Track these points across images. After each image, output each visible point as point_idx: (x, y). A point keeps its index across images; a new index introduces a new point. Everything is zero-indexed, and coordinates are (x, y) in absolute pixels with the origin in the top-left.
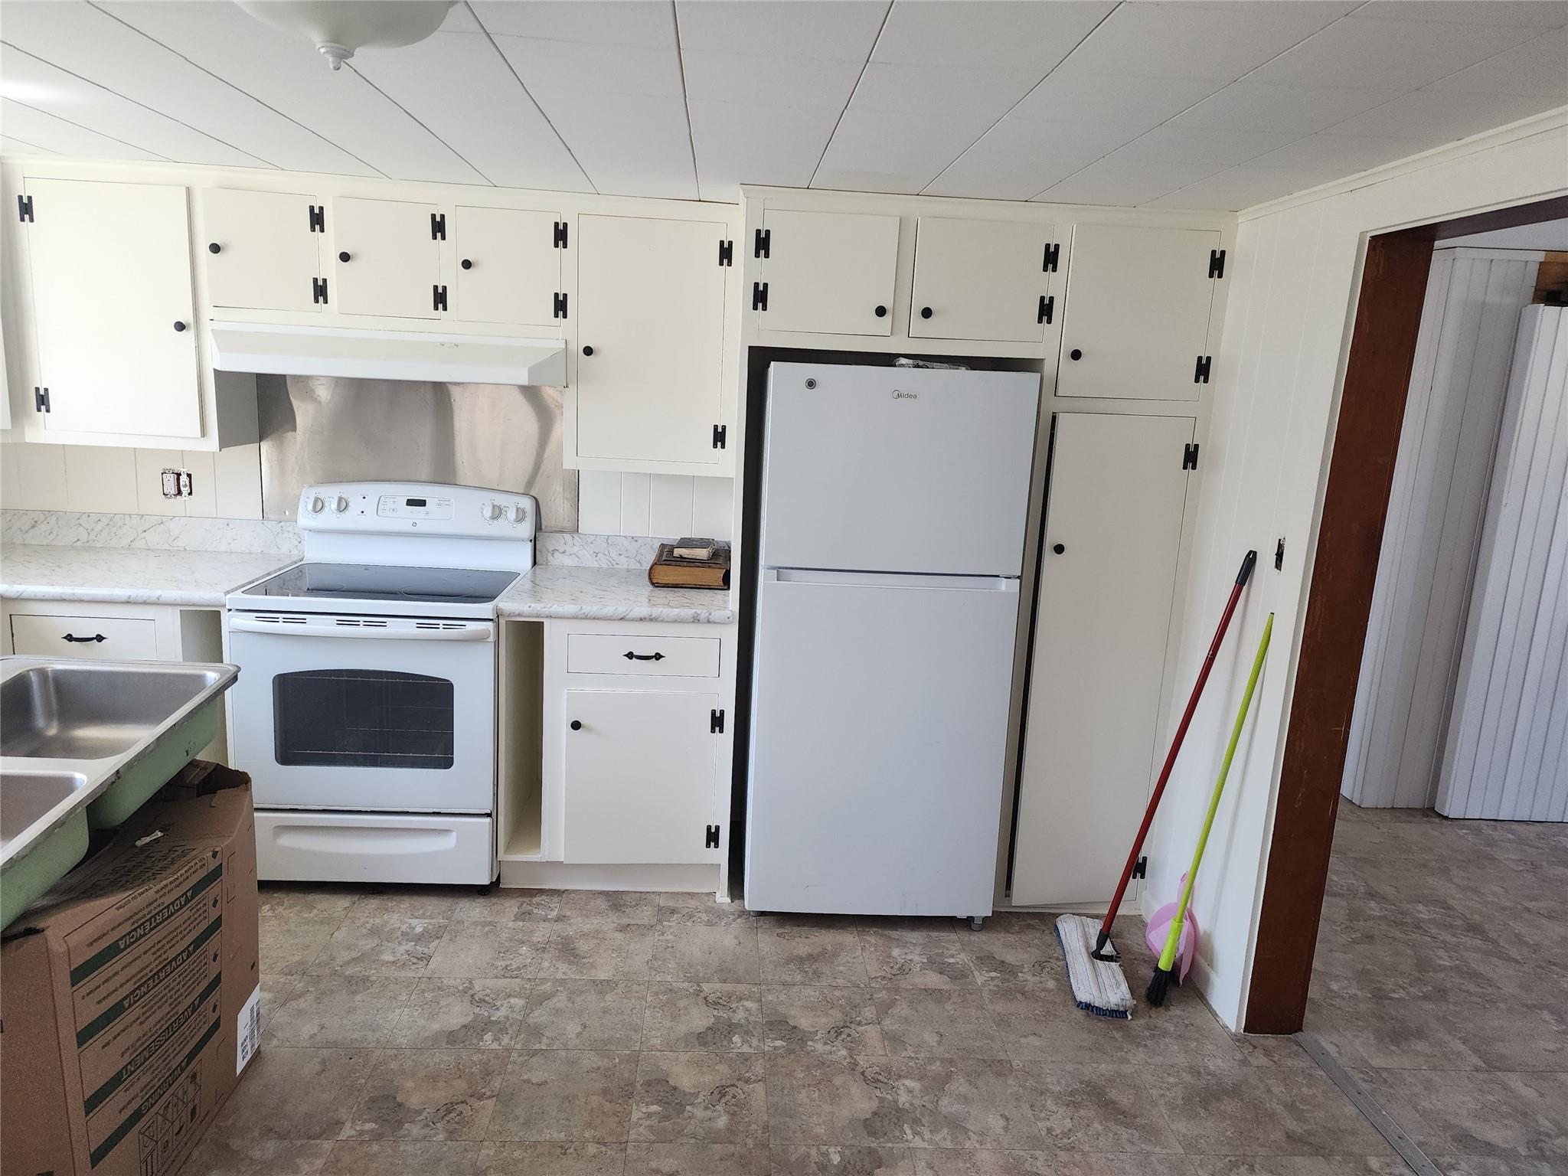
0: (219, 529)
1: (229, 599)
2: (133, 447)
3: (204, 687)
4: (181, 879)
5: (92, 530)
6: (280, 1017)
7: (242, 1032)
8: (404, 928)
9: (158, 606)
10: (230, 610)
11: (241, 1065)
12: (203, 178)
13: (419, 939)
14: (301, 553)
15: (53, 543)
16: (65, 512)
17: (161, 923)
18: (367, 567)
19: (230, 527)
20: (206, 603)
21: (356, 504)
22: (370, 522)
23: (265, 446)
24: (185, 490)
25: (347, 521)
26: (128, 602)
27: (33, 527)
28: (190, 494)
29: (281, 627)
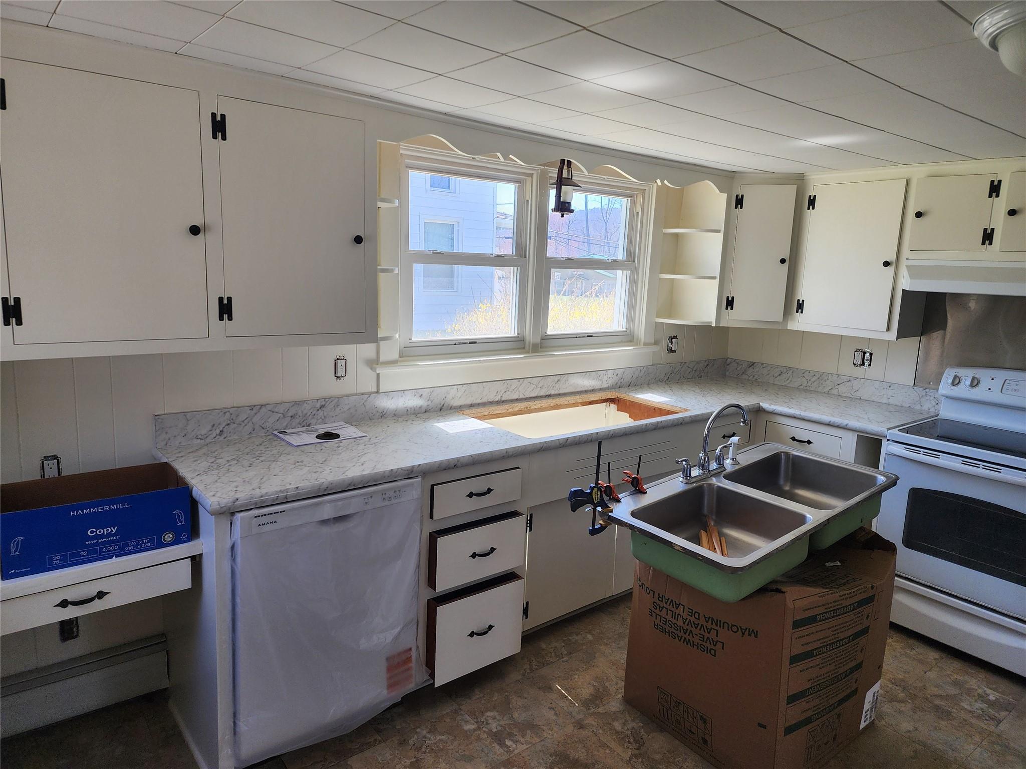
0: (884, 389)
1: (890, 433)
2: (841, 334)
3: (875, 484)
4: (853, 594)
5: (810, 380)
6: (887, 708)
7: (867, 706)
8: (980, 691)
9: (846, 431)
10: (888, 440)
11: (863, 725)
12: (918, 172)
13: (991, 704)
14: (937, 411)
15: (789, 385)
16: (797, 369)
17: (839, 615)
18: (986, 428)
19: (891, 388)
20: (873, 432)
21: (985, 383)
22: (996, 396)
23: (924, 339)
24: (867, 363)
25: (977, 394)
26: (829, 425)
27: (780, 375)
28: (870, 365)
29: (921, 457)
